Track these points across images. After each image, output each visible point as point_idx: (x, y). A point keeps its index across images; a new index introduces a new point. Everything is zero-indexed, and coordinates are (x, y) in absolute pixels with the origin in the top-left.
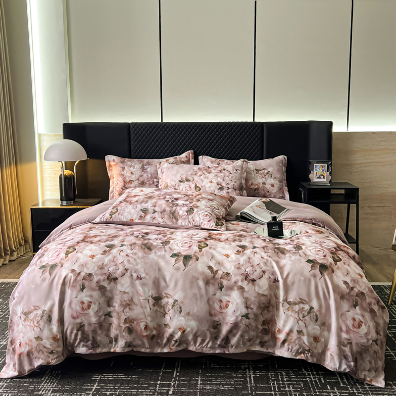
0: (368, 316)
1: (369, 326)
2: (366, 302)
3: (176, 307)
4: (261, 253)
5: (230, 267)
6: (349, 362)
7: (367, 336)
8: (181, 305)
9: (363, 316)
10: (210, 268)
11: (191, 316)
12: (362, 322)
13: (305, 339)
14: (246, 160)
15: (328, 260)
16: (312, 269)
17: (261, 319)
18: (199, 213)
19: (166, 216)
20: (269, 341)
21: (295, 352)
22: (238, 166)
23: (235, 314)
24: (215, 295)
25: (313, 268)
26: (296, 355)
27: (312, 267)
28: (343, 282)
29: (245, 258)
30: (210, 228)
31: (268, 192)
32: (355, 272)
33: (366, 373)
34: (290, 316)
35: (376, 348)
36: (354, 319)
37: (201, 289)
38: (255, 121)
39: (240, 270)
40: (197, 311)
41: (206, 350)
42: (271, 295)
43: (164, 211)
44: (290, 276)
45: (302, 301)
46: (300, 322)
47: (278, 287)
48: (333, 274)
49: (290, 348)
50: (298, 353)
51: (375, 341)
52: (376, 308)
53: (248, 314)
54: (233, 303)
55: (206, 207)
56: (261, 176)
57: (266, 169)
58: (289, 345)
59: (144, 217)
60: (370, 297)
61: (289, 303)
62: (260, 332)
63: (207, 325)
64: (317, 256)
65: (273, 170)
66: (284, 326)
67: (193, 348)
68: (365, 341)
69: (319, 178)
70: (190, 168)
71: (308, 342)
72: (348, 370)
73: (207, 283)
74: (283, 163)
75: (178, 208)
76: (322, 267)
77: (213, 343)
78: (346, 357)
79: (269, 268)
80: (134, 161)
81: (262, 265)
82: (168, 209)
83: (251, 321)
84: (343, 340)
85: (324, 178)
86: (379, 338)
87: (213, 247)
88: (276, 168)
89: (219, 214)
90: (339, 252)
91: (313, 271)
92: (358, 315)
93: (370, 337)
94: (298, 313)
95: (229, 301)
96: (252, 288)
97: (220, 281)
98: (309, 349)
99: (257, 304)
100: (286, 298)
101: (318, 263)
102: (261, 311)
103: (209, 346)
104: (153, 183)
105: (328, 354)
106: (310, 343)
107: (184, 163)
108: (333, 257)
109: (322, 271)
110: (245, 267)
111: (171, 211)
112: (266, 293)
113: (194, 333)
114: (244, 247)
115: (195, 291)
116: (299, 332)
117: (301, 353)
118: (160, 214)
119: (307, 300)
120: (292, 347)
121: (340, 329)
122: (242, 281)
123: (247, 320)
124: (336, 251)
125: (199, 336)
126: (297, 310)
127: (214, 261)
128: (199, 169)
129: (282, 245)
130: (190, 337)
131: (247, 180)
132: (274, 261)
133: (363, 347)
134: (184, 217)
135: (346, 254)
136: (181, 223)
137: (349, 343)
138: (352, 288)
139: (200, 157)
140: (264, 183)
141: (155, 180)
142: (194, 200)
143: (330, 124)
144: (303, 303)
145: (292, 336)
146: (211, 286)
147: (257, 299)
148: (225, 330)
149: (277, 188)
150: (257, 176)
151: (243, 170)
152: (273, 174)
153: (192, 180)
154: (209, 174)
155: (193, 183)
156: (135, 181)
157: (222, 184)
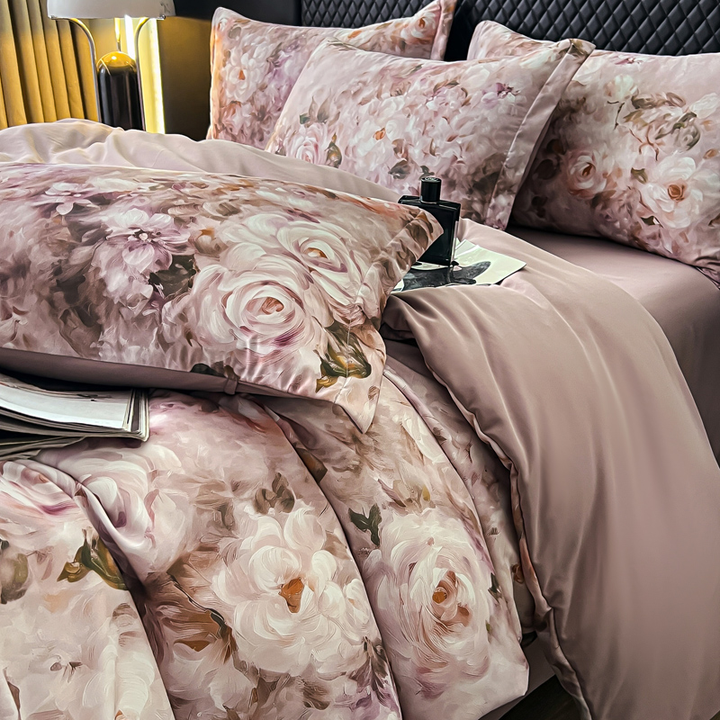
31: (649, 221)
57: (682, 102)
65: (717, 112)
107: (403, 47)
140: (639, 174)
149: (697, 211)
150: (623, 134)
151: (540, 95)
152: (707, 129)
153: (333, 118)
154: (392, 99)
155: (329, 131)
156: (244, 105)
157: (411, 150)
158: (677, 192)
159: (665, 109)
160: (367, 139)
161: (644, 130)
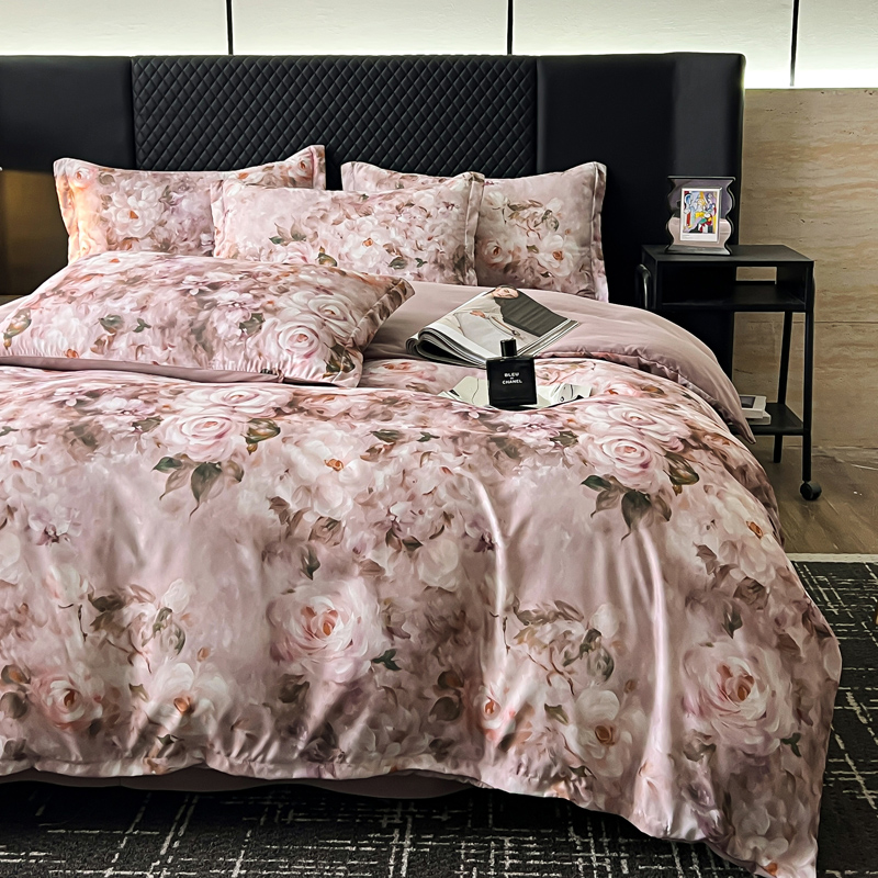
0: (770, 658)
1: (774, 693)
2: (765, 615)
3: (164, 632)
4: (444, 455)
5: (340, 501)
6: (707, 808)
7: (765, 724)
8: (183, 624)
9: (755, 660)
10: (278, 503)
11: (212, 659)
12: (750, 678)
13: (569, 732)
14: (481, 176)
15: (653, 477)
16: (599, 508)
17: (435, 669)
18: (277, 330)
19: (177, 341)
20: (461, 740)
21: (540, 774)
22: (454, 193)
23: (352, 652)
24: (291, 591)
25: (604, 504)
26: (540, 787)
27: (600, 499)
28: (695, 551)
29: (390, 470)
30: (309, 379)
31: (546, 275)
32: (740, 517)
33: (761, 844)
34: (525, 658)
35: (795, 763)
36: (726, 671)
37: (246, 571)
38: (516, 52)
39: (372, 512)
40: (232, 643)
41: (261, 770)
42: (466, 592)
43: (172, 323)
44: (531, 529)
45: (563, 612)
46: (556, 678)
47: (490, 567)
48: (667, 524)
49: (524, 761)
50: (548, 779)
51: (792, 741)
52: (798, 634)
53: (392, 653)
54: (345, 620)
55: (303, 312)
56: (525, 224)
57: (541, 206)
58: (519, 753)
59: (110, 343)
60: (780, 598)
61: (524, 617)
62: (432, 713)
63: (263, 689)
64: (619, 465)
65: (562, 208)
66: (506, 691)
67: (222, 763)
68: (759, 740)
69: (696, 231)
70: (309, 200)
71: (579, 742)
72: (700, 836)
73: (266, 553)
74: (592, 186)
75: (216, 314)
76: (633, 501)
77: (282, 747)
78: (695, 794)
79: (463, 504)
80: (140, 178)
81: (443, 493)
82: (183, 318)
83: (403, 675)
84: (687, 739)
85: (710, 231)
86: (803, 732)
87: (296, 437)
88: (571, 202)
89: (343, 335)
90: (695, 453)
91: (601, 513)
92: (740, 656)
93: (773, 729)
94: (552, 650)
95: (334, 613)
96: (408, 569)
97: (308, 546)
98: (583, 768)
99: (423, 619)
100: (516, 600)
101: (620, 487)
102: (434, 644)
103: (271, 755)
104: (199, 246)
105: (643, 781)
106: (586, 748)
107: (294, 183)
108: (672, 470)
109: (631, 514)
110: (388, 499)
111: (191, 325)
112: (451, 584)
113: (221, 714)
114: (392, 438)
115: (228, 579)
116: (554, 712)
117: (557, 779)
118: (158, 332)
119: (580, 607)
120: (530, 761)
121: (678, 703)
122: (377, 545)
123: (390, 673)
124: (684, 451)
125: (238, 723)
126: (547, 642)
127: (290, 481)
128: (335, 200)
129: (517, 430)
130: (211, 729)
131: (479, 238)
132: (483, 480)
133: (751, 761)
134: (233, 342)
135: (716, 461)
136: (224, 363)
137: (705, 748)
138: (725, 570)
139: (346, 167)
140: (531, 248)
141: (204, 237)
142: (271, 289)
143: (737, 62)
144: (567, 617)
145: (530, 725)
146: (278, 561)
147: (422, 605)
148: (320, 704)
149: (572, 265)
150: (512, 226)
151: (469, 207)
152: (561, 218)
153: (311, 237)
154: (364, 218)
155: (313, 246)
156: (142, 239)
157: (401, 250)
158: (558, 256)
159: (532, 210)
160: (357, 247)
161: (525, 222)
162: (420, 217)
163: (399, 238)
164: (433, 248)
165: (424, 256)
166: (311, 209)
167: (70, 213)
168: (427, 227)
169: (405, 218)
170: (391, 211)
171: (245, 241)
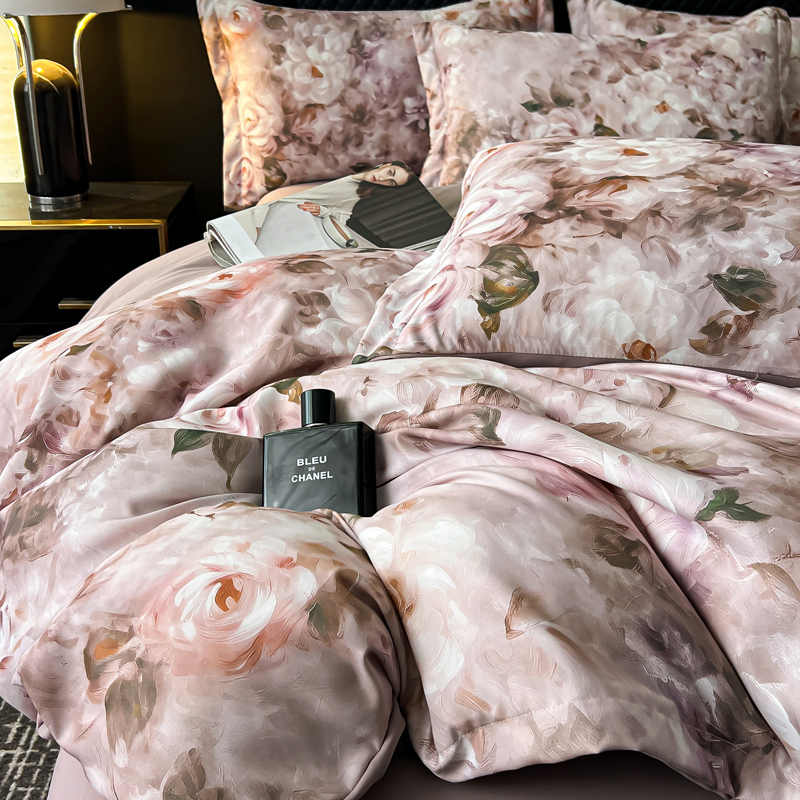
14: (784, 13)
80: (318, 20)
104: (402, 115)
107: (518, 25)
141: (409, 102)
151: (780, 57)
153: (581, 100)
154: (650, 73)
155: (585, 114)
156: (330, 106)
157: (710, 117)
160: (648, 114)
162: (727, 71)
163: (704, 101)
164: (749, 114)
165: (739, 125)
166: (574, 61)
167: (224, 70)
168: (738, 84)
169: (708, 71)
170: (685, 61)
171: (486, 108)
